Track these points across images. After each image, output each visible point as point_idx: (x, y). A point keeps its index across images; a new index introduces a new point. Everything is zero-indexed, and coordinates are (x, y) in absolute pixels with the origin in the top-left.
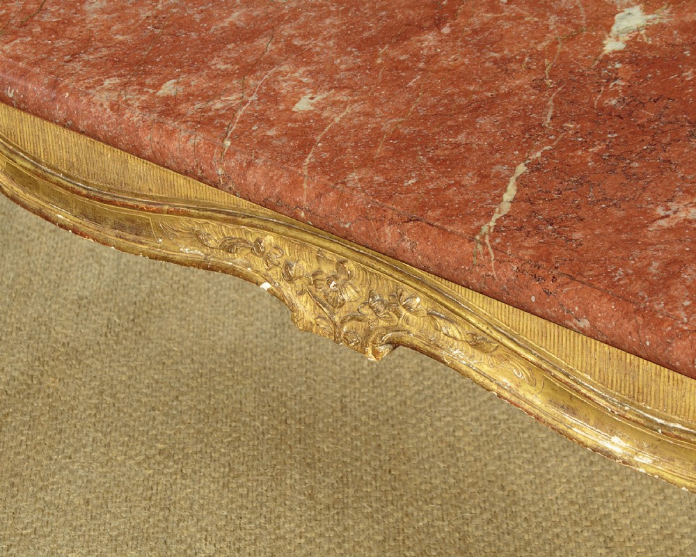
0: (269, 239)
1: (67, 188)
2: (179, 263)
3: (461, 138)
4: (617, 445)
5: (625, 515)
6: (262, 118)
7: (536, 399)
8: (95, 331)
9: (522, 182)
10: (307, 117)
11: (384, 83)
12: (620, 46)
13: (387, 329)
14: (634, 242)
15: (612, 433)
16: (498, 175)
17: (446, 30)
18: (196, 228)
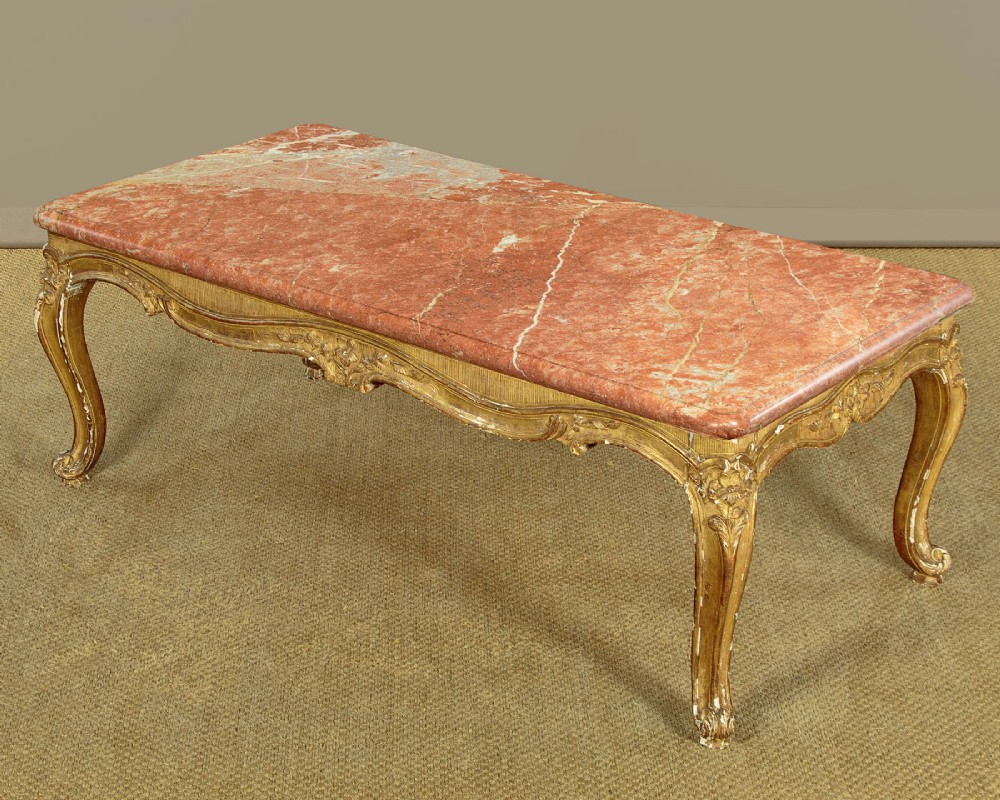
0: (314, 333)
1: (211, 317)
2: (267, 352)
3: (412, 283)
4: (479, 421)
5: (517, 530)
6: (312, 274)
7: (442, 402)
8: (222, 446)
9: (439, 300)
10: (335, 274)
11: (377, 262)
12: (502, 250)
13: (371, 374)
14: (489, 322)
15: (478, 415)
16: (428, 297)
17: (413, 242)
18: (277, 332)
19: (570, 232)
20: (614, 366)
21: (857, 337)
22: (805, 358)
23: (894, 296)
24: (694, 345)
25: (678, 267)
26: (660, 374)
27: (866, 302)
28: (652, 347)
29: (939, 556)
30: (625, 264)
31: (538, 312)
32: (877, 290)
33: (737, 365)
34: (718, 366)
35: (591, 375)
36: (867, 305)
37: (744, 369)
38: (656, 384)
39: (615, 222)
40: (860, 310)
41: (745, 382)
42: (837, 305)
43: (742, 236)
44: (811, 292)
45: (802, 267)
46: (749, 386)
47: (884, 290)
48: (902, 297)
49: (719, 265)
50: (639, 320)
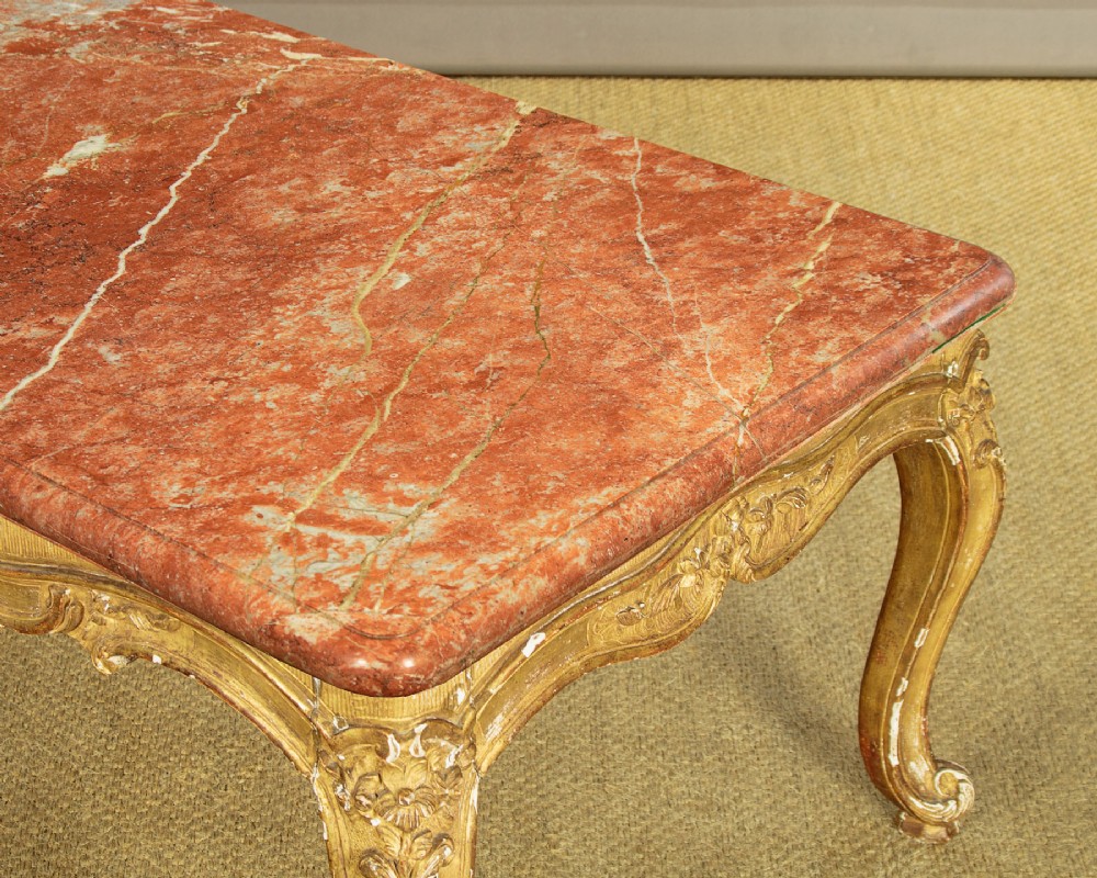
12: (62, 172)
19: (221, 126)
20: (176, 489)
21: (739, 406)
22: (610, 467)
23: (841, 291)
24: (373, 429)
25: (408, 216)
26: (269, 512)
27: (778, 311)
28: (278, 434)
29: (951, 786)
30: (302, 209)
31: (70, 335)
32: (809, 276)
33: (453, 488)
34: (409, 488)
35: (115, 514)
36: (779, 318)
37: (463, 499)
38: (249, 542)
39: (320, 105)
40: (761, 330)
41: (458, 539)
42: (716, 318)
43: (565, 138)
44: (667, 281)
45: (666, 218)
46: (461, 551)
47: (826, 277)
48: (859, 296)
49: (496, 213)
50: (276, 357)
